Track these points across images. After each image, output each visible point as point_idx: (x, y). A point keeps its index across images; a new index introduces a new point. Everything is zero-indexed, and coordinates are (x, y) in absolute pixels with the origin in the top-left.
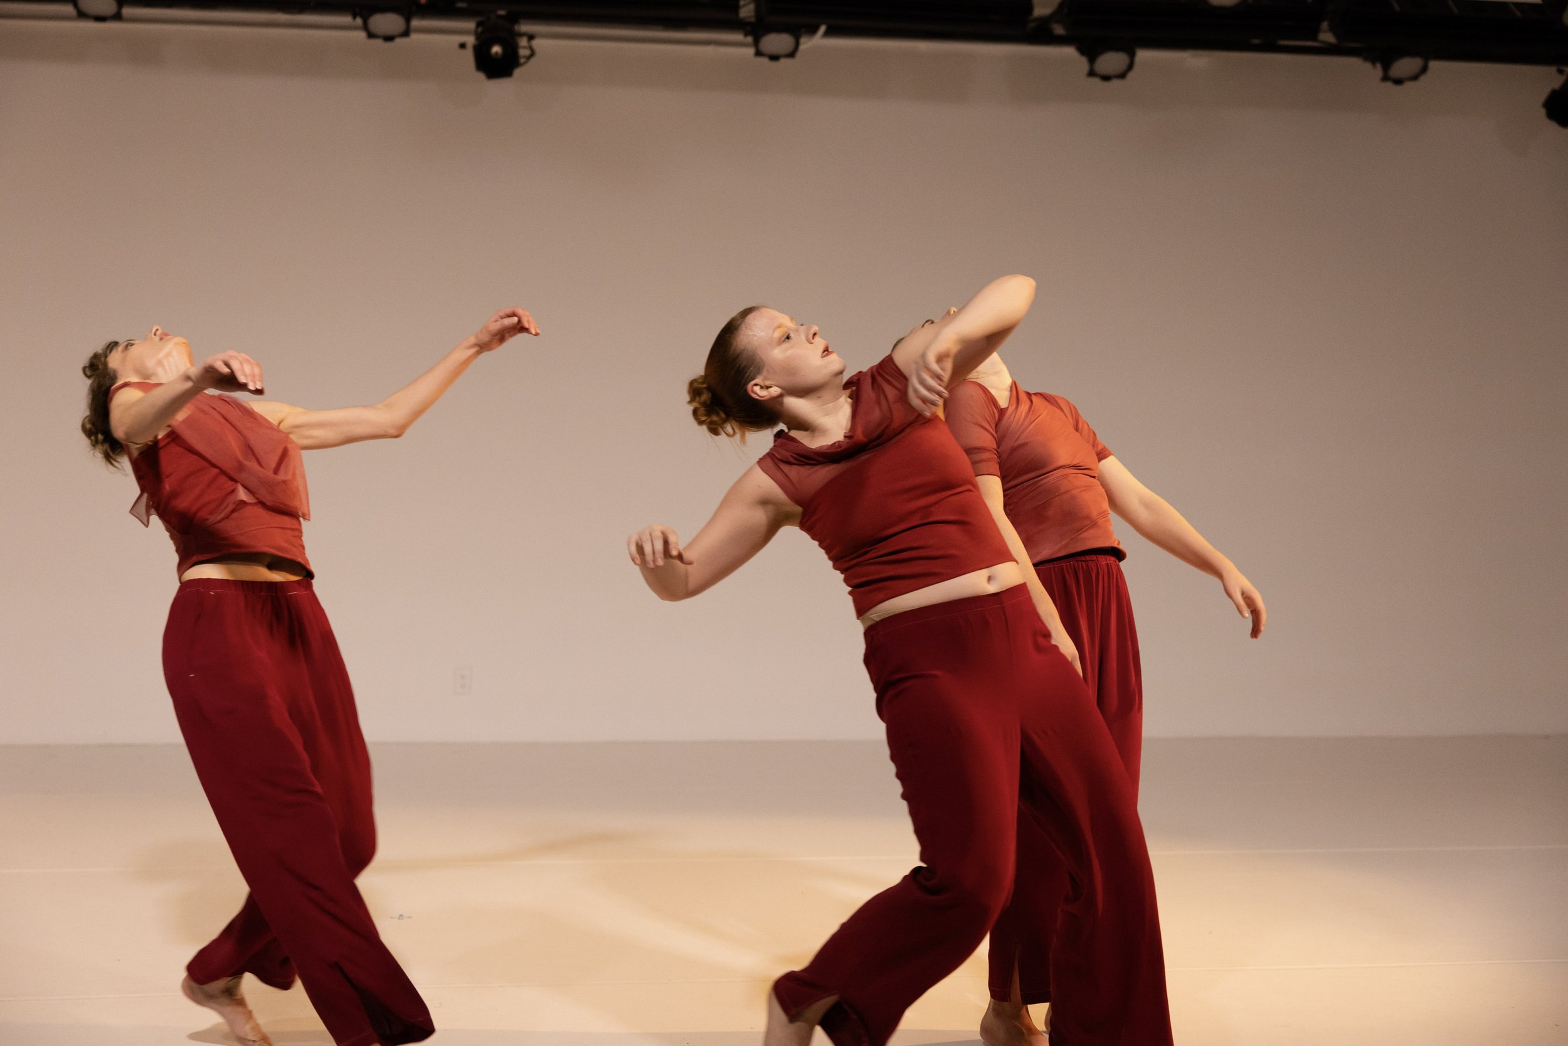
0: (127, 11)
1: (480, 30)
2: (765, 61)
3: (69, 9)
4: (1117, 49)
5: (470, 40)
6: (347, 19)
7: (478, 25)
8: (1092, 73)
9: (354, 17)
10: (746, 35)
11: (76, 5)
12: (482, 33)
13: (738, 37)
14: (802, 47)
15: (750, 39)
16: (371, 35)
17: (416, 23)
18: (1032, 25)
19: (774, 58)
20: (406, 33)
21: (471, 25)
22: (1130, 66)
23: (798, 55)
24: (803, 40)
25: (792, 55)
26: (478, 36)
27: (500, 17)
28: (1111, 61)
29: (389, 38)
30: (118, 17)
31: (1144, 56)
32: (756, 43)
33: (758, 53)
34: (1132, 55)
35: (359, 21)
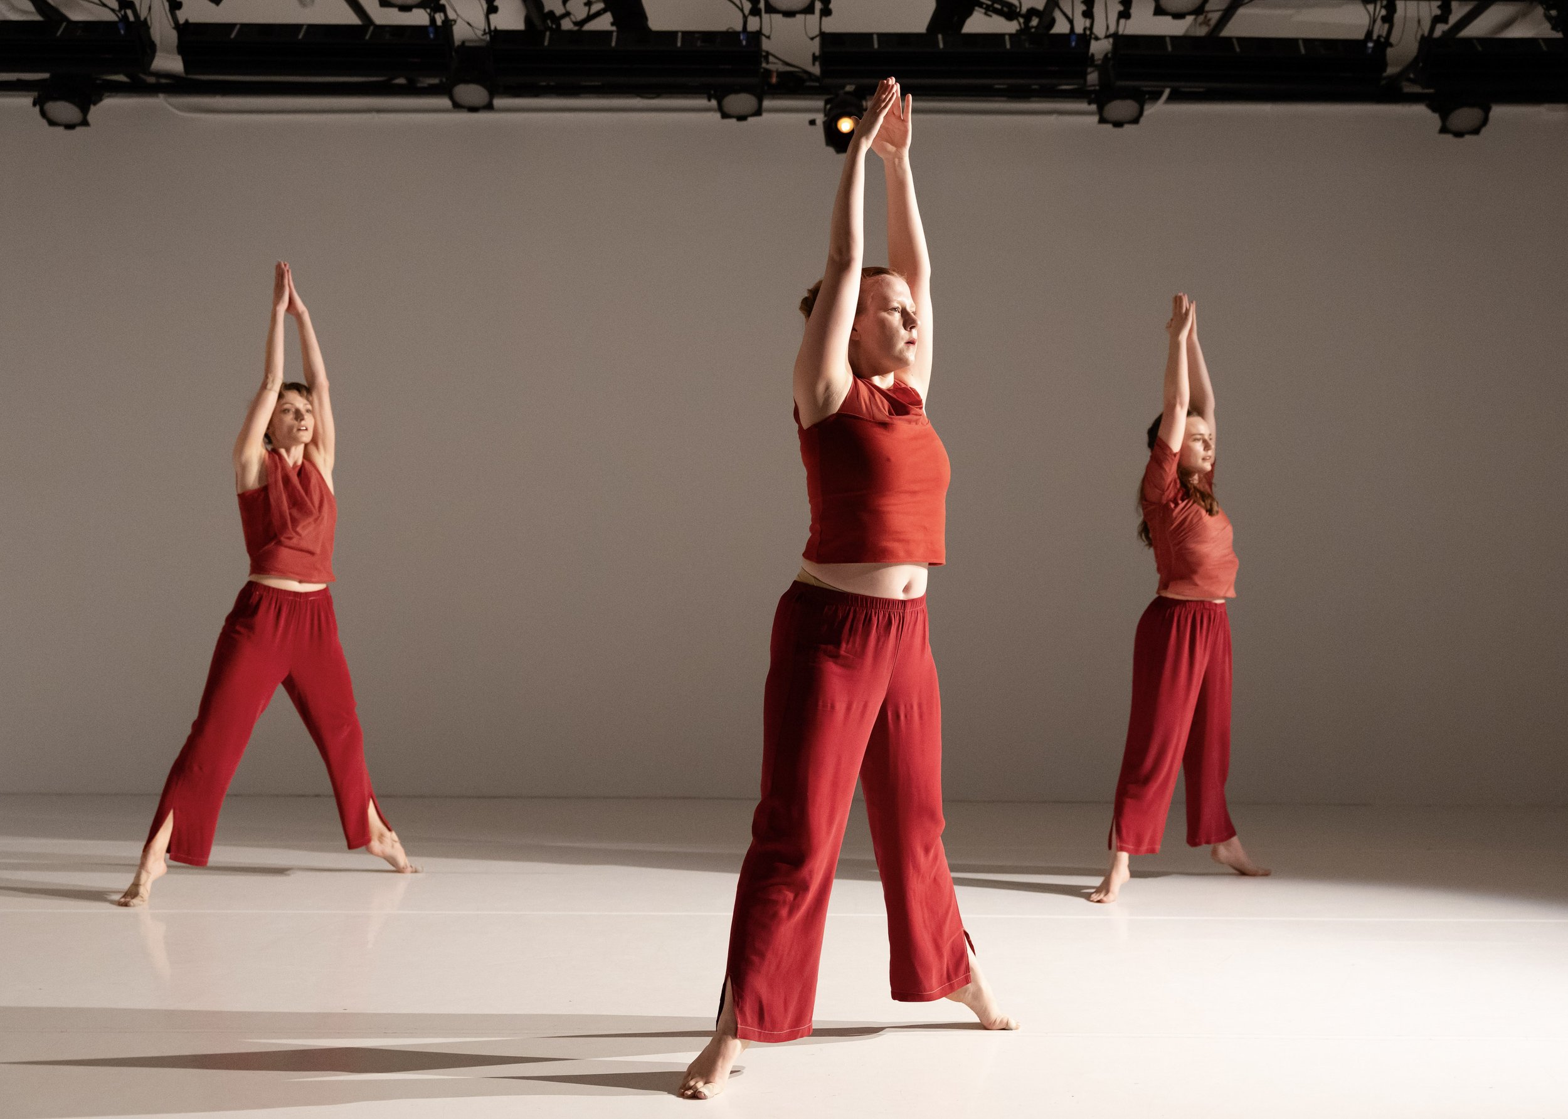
0: (498, 102)
1: (828, 106)
2: (1109, 126)
3: (445, 102)
4: (1471, 105)
5: (820, 118)
6: (702, 102)
7: (827, 102)
8: (1444, 130)
9: (709, 100)
10: (1089, 103)
11: (452, 98)
12: (831, 109)
13: (1083, 106)
14: (1146, 113)
15: (1094, 107)
16: (725, 115)
17: (767, 103)
18: (1383, 82)
19: (1118, 124)
20: (758, 112)
21: (820, 104)
22: (1485, 121)
23: (1142, 120)
24: (1146, 107)
25: (1136, 121)
26: (827, 113)
27: (848, 93)
28: (1464, 116)
29: (742, 118)
30: (489, 107)
31: (1498, 111)
32: (1100, 110)
33: (1102, 120)
34: (1487, 111)
35: (714, 103)
